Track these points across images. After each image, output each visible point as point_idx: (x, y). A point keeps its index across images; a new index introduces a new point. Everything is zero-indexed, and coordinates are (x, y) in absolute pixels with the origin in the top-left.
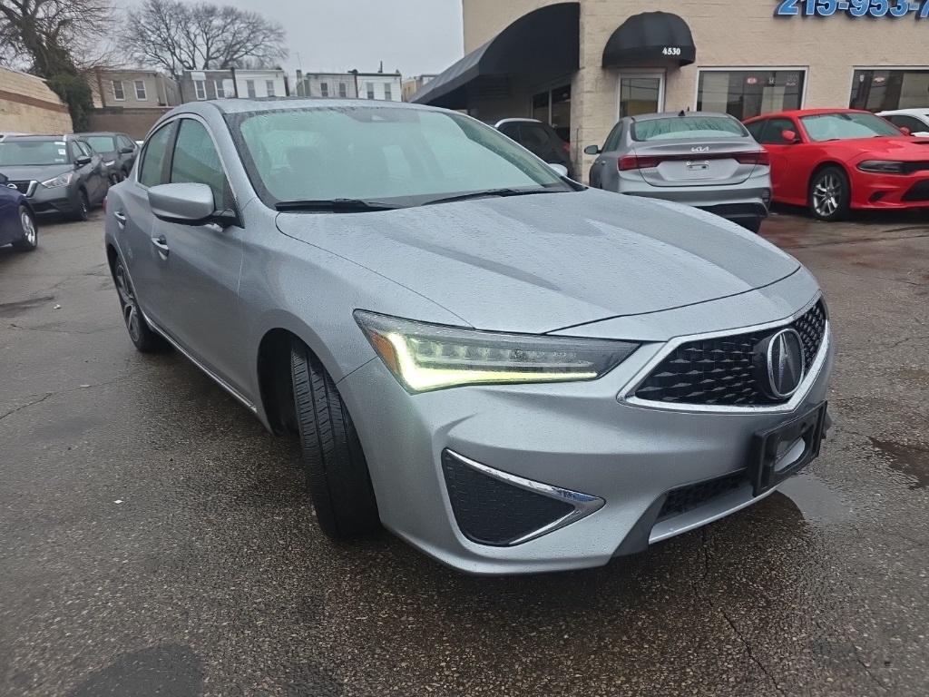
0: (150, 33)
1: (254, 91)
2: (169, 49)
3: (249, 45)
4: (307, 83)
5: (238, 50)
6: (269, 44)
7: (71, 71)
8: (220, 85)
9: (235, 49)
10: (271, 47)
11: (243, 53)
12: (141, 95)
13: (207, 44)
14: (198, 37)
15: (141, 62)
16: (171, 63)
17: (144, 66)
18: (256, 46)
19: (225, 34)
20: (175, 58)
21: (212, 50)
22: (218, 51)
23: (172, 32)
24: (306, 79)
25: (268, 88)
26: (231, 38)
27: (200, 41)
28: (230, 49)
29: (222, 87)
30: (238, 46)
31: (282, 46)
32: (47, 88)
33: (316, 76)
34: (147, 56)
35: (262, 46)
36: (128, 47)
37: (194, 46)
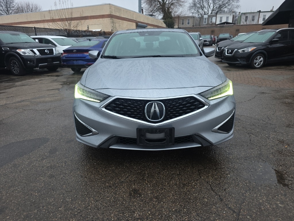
0: (197, 4)
1: (222, 20)
2: (202, 9)
3: (227, 5)
4: (241, 16)
5: (223, 7)
6: (233, 4)
7: (171, 18)
8: (211, 19)
9: (222, 6)
10: (234, 5)
11: (224, 8)
12: (188, 23)
13: (213, 6)
14: (211, 4)
15: (193, 13)
16: (201, 13)
17: (194, 14)
18: (229, 5)
19: (220, 2)
20: (203, 11)
21: (215, 7)
22: (216, 8)
23: (204, 3)
24: (241, 15)
25: (227, 19)
26: (221, 3)
27: (212, 5)
28: (220, 7)
29: (212, 20)
30: (223, 6)
31: (238, 4)
32: (164, 23)
33: (245, 14)
34: (195, 11)
35: (231, 5)
36: (190, 9)
37: (210, 7)
